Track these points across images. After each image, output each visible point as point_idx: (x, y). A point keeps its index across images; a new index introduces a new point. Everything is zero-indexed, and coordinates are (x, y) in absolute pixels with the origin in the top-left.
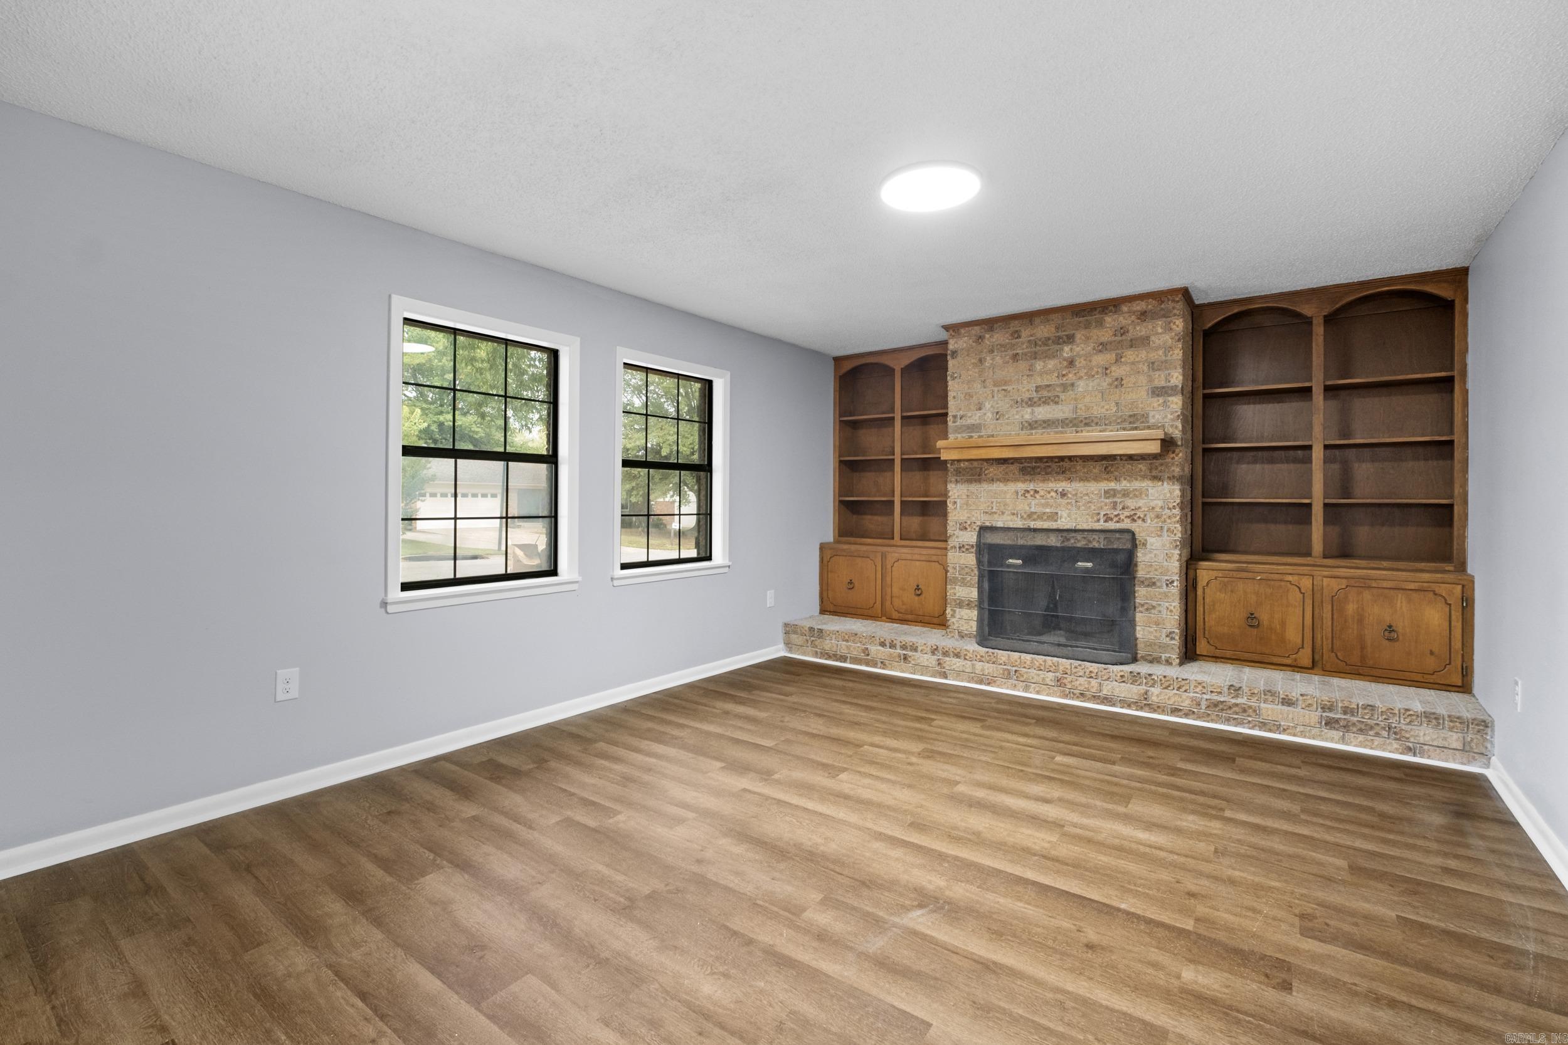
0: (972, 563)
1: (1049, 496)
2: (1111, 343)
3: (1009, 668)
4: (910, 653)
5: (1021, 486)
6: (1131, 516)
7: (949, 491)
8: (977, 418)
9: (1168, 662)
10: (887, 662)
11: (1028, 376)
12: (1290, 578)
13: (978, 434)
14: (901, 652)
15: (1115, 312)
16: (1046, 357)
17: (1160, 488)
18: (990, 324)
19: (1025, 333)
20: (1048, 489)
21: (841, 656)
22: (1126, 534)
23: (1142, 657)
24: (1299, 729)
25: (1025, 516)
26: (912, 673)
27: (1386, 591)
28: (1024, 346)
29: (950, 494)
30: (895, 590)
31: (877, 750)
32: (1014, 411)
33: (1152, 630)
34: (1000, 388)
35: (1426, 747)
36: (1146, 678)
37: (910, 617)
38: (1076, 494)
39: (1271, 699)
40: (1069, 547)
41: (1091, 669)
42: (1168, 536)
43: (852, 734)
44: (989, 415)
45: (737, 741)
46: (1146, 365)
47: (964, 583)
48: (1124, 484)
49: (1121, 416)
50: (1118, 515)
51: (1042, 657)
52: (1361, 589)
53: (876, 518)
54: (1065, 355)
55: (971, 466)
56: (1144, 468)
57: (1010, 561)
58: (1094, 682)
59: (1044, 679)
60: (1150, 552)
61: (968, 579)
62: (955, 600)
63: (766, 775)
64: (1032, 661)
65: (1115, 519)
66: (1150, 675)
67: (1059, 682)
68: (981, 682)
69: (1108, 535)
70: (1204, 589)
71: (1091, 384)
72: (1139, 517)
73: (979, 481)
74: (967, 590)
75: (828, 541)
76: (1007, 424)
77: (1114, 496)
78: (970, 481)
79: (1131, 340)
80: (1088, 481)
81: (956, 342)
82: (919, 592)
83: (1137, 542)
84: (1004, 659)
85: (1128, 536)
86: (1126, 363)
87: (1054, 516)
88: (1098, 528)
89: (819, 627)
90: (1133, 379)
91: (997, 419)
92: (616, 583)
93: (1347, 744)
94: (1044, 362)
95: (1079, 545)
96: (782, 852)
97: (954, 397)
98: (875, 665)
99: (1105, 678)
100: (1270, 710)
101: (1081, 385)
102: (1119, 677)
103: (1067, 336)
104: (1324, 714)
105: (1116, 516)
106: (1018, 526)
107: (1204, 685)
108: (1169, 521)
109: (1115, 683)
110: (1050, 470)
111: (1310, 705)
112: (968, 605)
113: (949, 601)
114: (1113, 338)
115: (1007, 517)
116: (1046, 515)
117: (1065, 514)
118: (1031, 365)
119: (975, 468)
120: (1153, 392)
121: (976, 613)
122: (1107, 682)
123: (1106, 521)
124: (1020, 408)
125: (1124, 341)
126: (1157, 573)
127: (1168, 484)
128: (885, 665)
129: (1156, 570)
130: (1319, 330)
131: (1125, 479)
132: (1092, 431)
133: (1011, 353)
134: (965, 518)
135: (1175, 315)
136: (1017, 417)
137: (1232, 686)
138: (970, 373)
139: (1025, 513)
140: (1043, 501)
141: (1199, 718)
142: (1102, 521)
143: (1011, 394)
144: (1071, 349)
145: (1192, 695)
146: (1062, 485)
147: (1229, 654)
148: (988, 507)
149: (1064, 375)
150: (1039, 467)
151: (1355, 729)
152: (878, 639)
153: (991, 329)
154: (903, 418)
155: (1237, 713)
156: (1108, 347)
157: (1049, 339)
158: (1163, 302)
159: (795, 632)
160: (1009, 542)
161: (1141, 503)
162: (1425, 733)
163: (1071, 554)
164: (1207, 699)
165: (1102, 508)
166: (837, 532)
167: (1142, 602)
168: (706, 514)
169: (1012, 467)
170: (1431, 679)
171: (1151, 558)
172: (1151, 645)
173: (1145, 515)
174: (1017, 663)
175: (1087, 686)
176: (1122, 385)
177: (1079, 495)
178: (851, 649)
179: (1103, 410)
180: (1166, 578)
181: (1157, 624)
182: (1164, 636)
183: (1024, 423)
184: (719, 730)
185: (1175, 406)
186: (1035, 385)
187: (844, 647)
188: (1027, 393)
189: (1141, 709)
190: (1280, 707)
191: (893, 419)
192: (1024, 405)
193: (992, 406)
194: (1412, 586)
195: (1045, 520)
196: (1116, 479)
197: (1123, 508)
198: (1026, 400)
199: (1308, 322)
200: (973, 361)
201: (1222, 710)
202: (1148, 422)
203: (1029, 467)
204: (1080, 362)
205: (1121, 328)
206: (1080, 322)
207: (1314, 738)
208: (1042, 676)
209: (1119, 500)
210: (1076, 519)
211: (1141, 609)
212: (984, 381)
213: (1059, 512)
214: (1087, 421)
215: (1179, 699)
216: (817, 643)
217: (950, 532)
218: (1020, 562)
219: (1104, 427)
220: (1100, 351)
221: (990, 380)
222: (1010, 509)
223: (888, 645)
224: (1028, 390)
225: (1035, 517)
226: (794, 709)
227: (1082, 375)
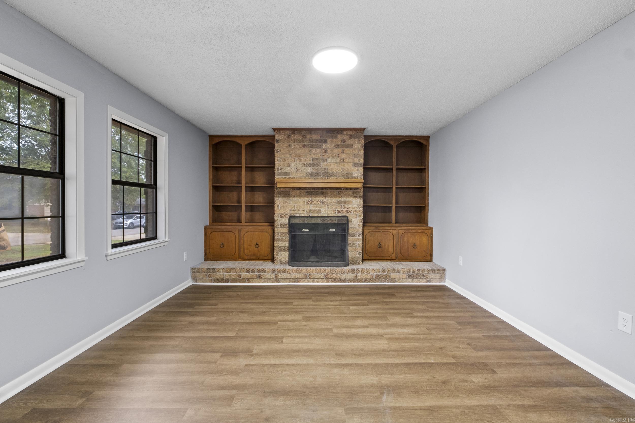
0: (286, 232)
1: (317, 203)
2: (340, 145)
3: (306, 274)
4: (262, 274)
5: (306, 199)
6: (347, 211)
7: (275, 201)
8: (288, 170)
9: (359, 264)
10: (250, 280)
11: (309, 154)
12: (390, 231)
13: (288, 177)
14: (257, 274)
15: (342, 133)
16: (316, 147)
17: (356, 201)
18: (294, 130)
19: (308, 137)
20: (317, 200)
21: (226, 280)
22: (345, 218)
23: (350, 263)
24: (401, 280)
25: (308, 211)
26: (263, 283)
27: (414, 233)
28: (308, 142)
29: (276, 202)
30: (246, 246)
31: (285, 323)
32: (303, 168)
33: (353, 252)
34: (298, 158)
35: (432, 280)
36: (356, 270)
37: (253, 257)
38: (328, 203)
39: (394, 271)
40: (325, 223)
41: (338, 270)
42: (359, 218)
43: (266, 318)
44: (293, 169)
45: (215, 338)
46: (352, 155)
47: (282, 240)
48: (344, 199)
49: (344, 173)
50: (342, 210)
51: (319, 268)
52: (408, 233)
53: (228, 213)
54: (324, 147)
55: (285, 190)
56: (351, 193)
57: (304, 230)
58: (339, 275)
59: (320, 277)
60: (353, 224)
61: (284, 239)
62: (278, 248)
63: (249, 352)
64: (316, 270)
65: (341, 212)
66: (358, 269)
67: (326, 277)
68: (295, 282)
69: (339, 218)
70: (366, 236)
71: (333, 160)
72: (350, 211)
73: (289, 197)
74: (283, 243)
75: (207, 225)
76: (301, 173)
77: (341, 203)
78: (285, 197)
79: (347, 145)
80: (332, 197)
81: (278, 136)
82: (257, 246)
83: (349, 220)
84: (304, 271)
85: (346, 218)
86: (345, 153)
87: (319, 211)
88: (335, 215)
89: (213, 267)
90: (347, 160)
91: (297, 171)
92: (109, 258)
93: (413, 282)
94: (315, 149)
95: (329, 222)
96: (301, 393)
97: (278, 160)
98: (244, 282)
99: (343, 272)
100: (393, 275)
101: (330, 160)
102: (347, 271)
103: (324, 140)
104: (408, 274)
105: (342, 211)
106: (305, 216)
107: (374, 270)
108: (359, 212)
109: (346, 274)
110: (318, 193)
111: (404, 272)
112: (284, 250)
113: (275, 249)
114: (341, 143)
115: (300, 212)
116: (316, 211)
117: (323, 211)
118: (310, 150)
119: (287, 191)
120: (354, 165)
121: (288, 253)
122: (343, 274)
123: (338, 213)
124: (306, 167)
125: (344, 146)
126: (355, 232)
127: (359, 199)
128: (249, 281)
129: (355, 230)
130: (395, 149)
131: (345, 197)
132: (333, 178)
133: (302, 144)
134: (283, 213)
135: (361, 138)
136: (305, 171)
137: (383, 269)
138: (285, 150)
139: (308, 210)
140: (315, 205)
141: (373, 282)
142: (337, 213)
143: (302, 161)
144: (326, 146)
145: (371, 274)
146: (322, 199)
147: (373, 258)
148: (293, 208)
149: (323, 156)
150: (313, 191)
151: (415, 277)
152: (245, 269)
153: (294, 133)
154: (246, 167)
155: (384, 278)
156: (339, 146)
157: (318, 140)
158: (358, 132)
159: (198, 272)
160: (302, 222)
161: (350, 206)
162: (431, 275)
163: (326, 226)
164: (375, 275)
165: (337, 208)
166: (211, 220)
167: (350, 242)
168: (153, 213)
169: (303, 191)
170: (424, 258)
171: (354, 226)
172: (353, 258)
173: (352, 210)
174: (310, 272)
175: (336, 277)
176: (344, 162)
177: (329, 203)
178: (231, 276)
179: (337, 171)
180: (358, 233)
181: (355, 250)
182: (357, 254)
183: (308, 173)
184: (197, 334)
185: (361, 171)
186: (312, 158)
187: (227, 275)
188: (309, 161)
189: (355, 282)
190: (396, 274)
191: (241, 167)
192: (308, 166)
193: (294, 165)
194: (420, 231)
195: (316, 213)
196: (342, 197)
197: (344, 208)
198: (308, 164)
199: (391, 147)
200: (286, 145)
201: (380, 278)
202: (352, 176)
203: (310, 191)
204: (329, 151)
205: (344, 140)
206: (329, 135)
207: (405, 282)
208: (320, 275)
209: (343, 205)
210: (328, 212)
211: (350, 245)
212: (291, 155)
213: (321, 210)
214: (332, 174)
215: (367, 276)
216: (212, 276)
217: (276, 218)
218: (307, 230)
219: (337, 177)
220: (336, 148)
221: (294, 154)
222: (302, 208)
223: (251, 271)
224: (309, 160)
225: (312, 211)
226: (227, 312)
227: (330, 156)
